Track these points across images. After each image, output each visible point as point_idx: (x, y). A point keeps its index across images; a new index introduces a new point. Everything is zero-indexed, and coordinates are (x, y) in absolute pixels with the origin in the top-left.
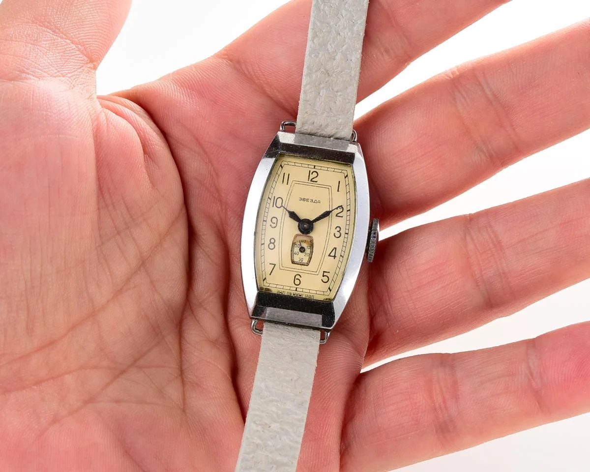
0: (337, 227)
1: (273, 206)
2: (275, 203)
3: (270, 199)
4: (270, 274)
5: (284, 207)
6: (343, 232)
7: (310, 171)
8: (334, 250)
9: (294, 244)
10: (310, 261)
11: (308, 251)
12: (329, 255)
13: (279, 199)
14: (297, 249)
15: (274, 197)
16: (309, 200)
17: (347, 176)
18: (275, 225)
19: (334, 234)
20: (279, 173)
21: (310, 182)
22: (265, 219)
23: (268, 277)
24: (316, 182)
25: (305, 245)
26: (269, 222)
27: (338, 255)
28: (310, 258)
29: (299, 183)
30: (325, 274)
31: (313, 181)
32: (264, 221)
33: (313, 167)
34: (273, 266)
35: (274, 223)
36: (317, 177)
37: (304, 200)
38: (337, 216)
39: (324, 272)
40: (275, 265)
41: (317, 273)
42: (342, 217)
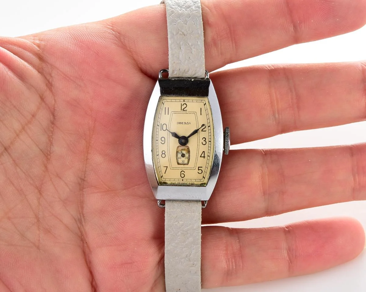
0: (203, 138)
1: (161, 130)
2: (162, 128)
3: (159, 126)
4: (165, 173)
5: (168, 130)
6: (207, 141)
7: (181, 104)
8: (203, 153)
9: (177, 152)
10: (189, 162)
11: (187, 155)
12: (201, 157)
13: (164, 125)
14: (180, 155)
15: (161, 124)
16: (184, 123)
17: (205, 104)
18: (163, 142)
19: (202, 143)
20: (162, 108)
21: (182, 111)
22: (157, 139)
23: (164, 175)
24: (186, 110)
25: (184, 152)
26: (160, 141)
27: (206, 156)
28: (189, 160)
29: (175, 112)
30: (200, 168)
31: (184, 110)
32: (156, 140)
33: (183, 101)
34: (166, 168)
35: (163, 141)
36: (186, 107)
37: (180, 123)
38: (202, 131)
39: (199, 167)
40: (167, 167)
41: (194, 169)
42: (205, 131)
